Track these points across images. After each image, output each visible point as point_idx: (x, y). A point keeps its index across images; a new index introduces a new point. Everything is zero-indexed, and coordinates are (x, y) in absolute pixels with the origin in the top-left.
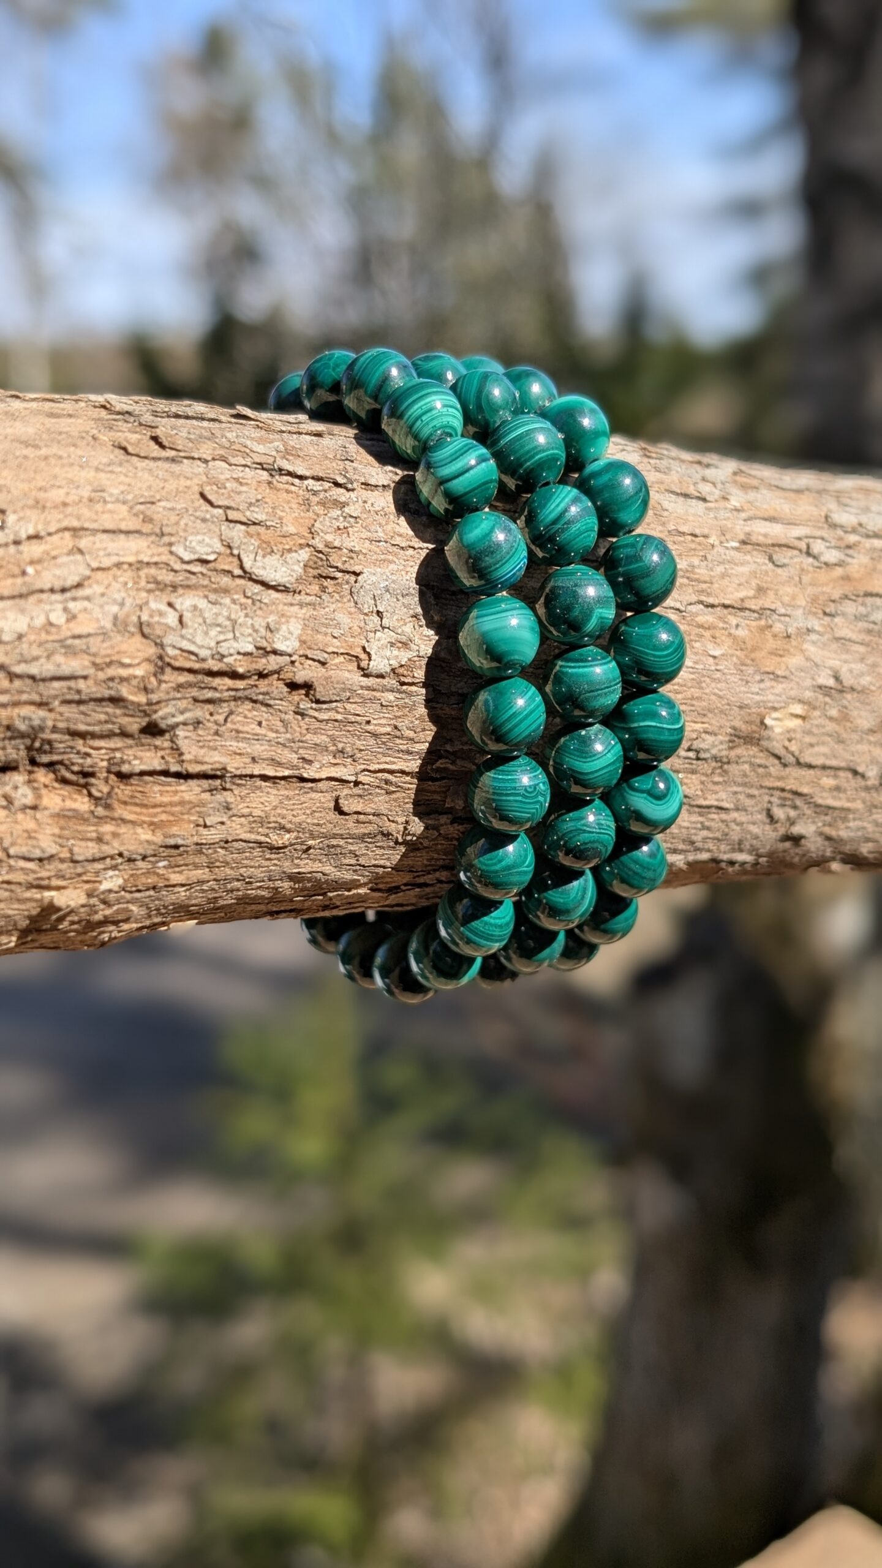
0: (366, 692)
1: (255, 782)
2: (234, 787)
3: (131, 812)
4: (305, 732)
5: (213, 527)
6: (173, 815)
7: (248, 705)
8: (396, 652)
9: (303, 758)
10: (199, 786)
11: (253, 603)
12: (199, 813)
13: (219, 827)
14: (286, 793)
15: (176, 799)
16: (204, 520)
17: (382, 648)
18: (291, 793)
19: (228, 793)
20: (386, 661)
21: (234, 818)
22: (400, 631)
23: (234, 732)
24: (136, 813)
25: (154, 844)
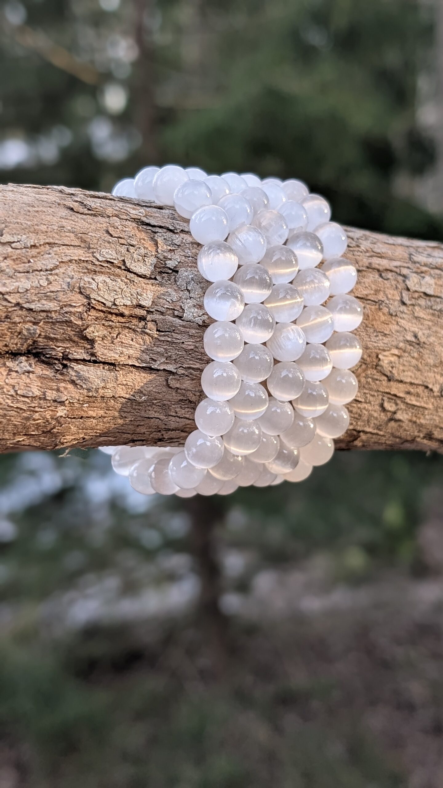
5: (113, 246)
7: (127, 331)
16: (109, 242)
17: (189, 308)
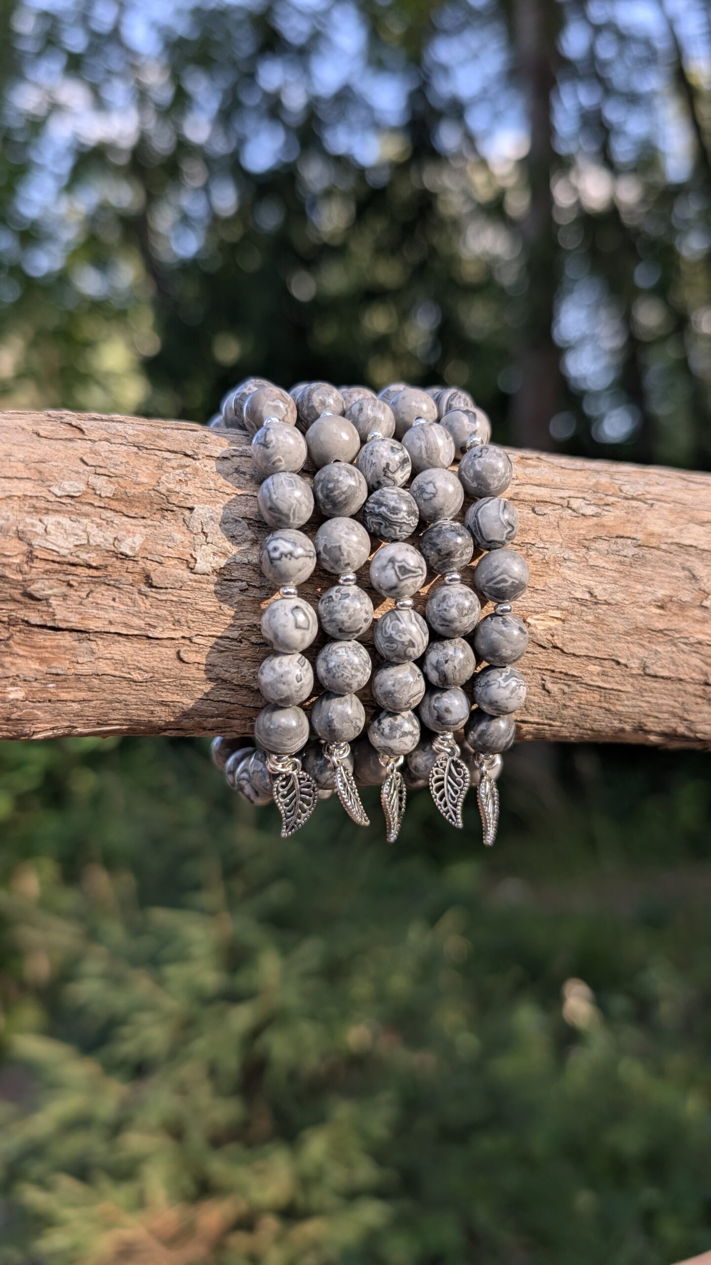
0: (194, 584)
1: (113, 637)
2: (97, 639)
3: (24, 650)
4: (149, 607)
6: (53, 654)
8: (217, 559)
9: (149, 624)
10: (71, 637)
11: (107, 524)
12: (73, 654)
13: (89, 664)
14: (139, 646)
15: (54, 643)
18: (142, 646)
19: (94, 643)
20: (209, 564)
21: (101, 660)
22: (220, 545)
23: (94, 604)
24: (27, 651)
25: (42, 672)
